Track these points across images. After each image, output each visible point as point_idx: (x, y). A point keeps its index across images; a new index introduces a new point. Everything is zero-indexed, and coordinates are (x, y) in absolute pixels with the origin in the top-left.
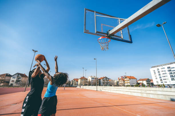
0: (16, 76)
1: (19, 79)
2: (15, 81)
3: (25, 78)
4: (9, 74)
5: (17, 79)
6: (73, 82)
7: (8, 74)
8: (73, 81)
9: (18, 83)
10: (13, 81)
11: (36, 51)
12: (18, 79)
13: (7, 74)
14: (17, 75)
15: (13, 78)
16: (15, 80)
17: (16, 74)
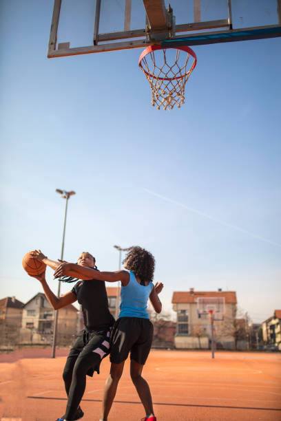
0: (36, 306)
1: (49, 319)
2: (36, 325)
3: (67, 314)
4: (16, 301)
5: (40, 317)
6: (273, 327)
7: (13, 300)
8: (274, 322)
9: (48, 331)
10: (30, 325)
11: (69, 194)
12: (45, 316)
13: (10, 299)
14: (39, 301)
15: (28, 315)
16: (36, 320)
17: (34, 298)
